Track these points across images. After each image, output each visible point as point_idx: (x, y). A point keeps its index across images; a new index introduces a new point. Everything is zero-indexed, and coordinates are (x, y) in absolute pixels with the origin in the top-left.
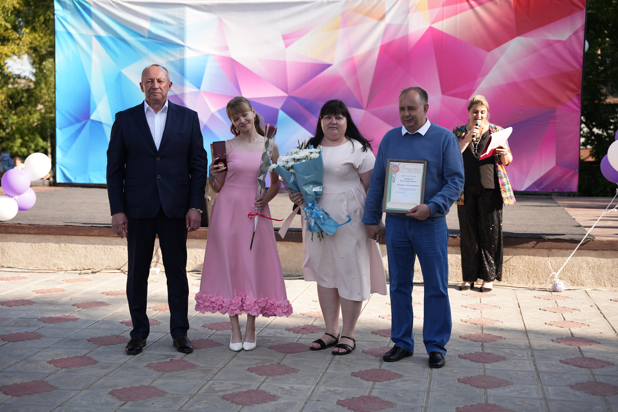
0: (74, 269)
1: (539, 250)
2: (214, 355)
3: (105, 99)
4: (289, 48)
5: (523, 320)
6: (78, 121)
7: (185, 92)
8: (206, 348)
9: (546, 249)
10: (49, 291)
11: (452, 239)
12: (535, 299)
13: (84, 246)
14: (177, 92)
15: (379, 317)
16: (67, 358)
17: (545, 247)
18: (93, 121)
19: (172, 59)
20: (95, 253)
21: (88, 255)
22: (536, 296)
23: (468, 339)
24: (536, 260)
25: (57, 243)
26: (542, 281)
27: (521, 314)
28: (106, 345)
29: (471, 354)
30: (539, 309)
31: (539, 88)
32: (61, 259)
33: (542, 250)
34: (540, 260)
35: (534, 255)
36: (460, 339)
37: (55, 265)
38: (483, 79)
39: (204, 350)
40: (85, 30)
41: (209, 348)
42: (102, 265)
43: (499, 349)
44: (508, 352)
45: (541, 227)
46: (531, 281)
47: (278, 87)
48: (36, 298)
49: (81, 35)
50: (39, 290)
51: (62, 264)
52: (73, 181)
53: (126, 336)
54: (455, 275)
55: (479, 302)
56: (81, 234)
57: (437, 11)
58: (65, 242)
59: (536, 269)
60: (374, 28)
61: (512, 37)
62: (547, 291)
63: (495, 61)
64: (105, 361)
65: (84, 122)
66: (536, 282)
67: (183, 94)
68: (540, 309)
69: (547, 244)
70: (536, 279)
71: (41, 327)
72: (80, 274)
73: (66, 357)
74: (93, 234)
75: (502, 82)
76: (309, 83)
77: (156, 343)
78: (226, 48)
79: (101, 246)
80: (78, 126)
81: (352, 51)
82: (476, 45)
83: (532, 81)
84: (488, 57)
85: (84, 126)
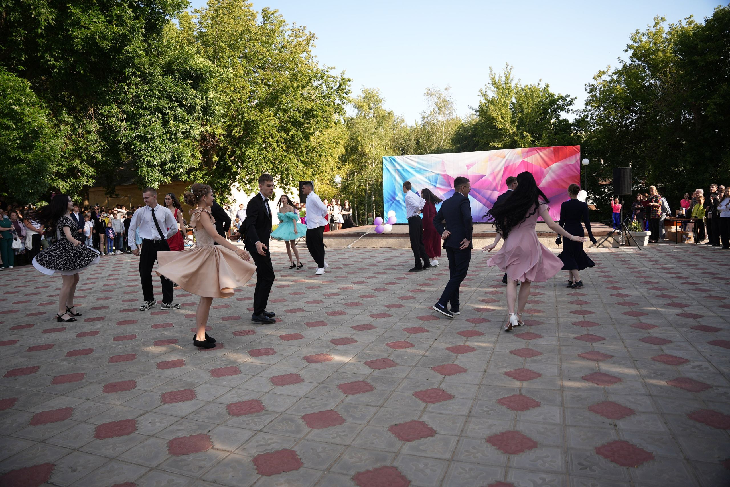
4: (469, 170)
6: (391, 200)
18: (397, 200)
31: (565, 181)
40: (392, 167)
49: (392, 169)
57: (524, 154)
60: (501, 161)
61: (553, 163)
63: (548, 172)
75: (550, 180)
76: (477, 182)
78: (445, 171)
80: (391, 202)
81: (493, 170)
82: (540, 166)
83: (562, 179)
84: (545, 170)
85: (393, 202)
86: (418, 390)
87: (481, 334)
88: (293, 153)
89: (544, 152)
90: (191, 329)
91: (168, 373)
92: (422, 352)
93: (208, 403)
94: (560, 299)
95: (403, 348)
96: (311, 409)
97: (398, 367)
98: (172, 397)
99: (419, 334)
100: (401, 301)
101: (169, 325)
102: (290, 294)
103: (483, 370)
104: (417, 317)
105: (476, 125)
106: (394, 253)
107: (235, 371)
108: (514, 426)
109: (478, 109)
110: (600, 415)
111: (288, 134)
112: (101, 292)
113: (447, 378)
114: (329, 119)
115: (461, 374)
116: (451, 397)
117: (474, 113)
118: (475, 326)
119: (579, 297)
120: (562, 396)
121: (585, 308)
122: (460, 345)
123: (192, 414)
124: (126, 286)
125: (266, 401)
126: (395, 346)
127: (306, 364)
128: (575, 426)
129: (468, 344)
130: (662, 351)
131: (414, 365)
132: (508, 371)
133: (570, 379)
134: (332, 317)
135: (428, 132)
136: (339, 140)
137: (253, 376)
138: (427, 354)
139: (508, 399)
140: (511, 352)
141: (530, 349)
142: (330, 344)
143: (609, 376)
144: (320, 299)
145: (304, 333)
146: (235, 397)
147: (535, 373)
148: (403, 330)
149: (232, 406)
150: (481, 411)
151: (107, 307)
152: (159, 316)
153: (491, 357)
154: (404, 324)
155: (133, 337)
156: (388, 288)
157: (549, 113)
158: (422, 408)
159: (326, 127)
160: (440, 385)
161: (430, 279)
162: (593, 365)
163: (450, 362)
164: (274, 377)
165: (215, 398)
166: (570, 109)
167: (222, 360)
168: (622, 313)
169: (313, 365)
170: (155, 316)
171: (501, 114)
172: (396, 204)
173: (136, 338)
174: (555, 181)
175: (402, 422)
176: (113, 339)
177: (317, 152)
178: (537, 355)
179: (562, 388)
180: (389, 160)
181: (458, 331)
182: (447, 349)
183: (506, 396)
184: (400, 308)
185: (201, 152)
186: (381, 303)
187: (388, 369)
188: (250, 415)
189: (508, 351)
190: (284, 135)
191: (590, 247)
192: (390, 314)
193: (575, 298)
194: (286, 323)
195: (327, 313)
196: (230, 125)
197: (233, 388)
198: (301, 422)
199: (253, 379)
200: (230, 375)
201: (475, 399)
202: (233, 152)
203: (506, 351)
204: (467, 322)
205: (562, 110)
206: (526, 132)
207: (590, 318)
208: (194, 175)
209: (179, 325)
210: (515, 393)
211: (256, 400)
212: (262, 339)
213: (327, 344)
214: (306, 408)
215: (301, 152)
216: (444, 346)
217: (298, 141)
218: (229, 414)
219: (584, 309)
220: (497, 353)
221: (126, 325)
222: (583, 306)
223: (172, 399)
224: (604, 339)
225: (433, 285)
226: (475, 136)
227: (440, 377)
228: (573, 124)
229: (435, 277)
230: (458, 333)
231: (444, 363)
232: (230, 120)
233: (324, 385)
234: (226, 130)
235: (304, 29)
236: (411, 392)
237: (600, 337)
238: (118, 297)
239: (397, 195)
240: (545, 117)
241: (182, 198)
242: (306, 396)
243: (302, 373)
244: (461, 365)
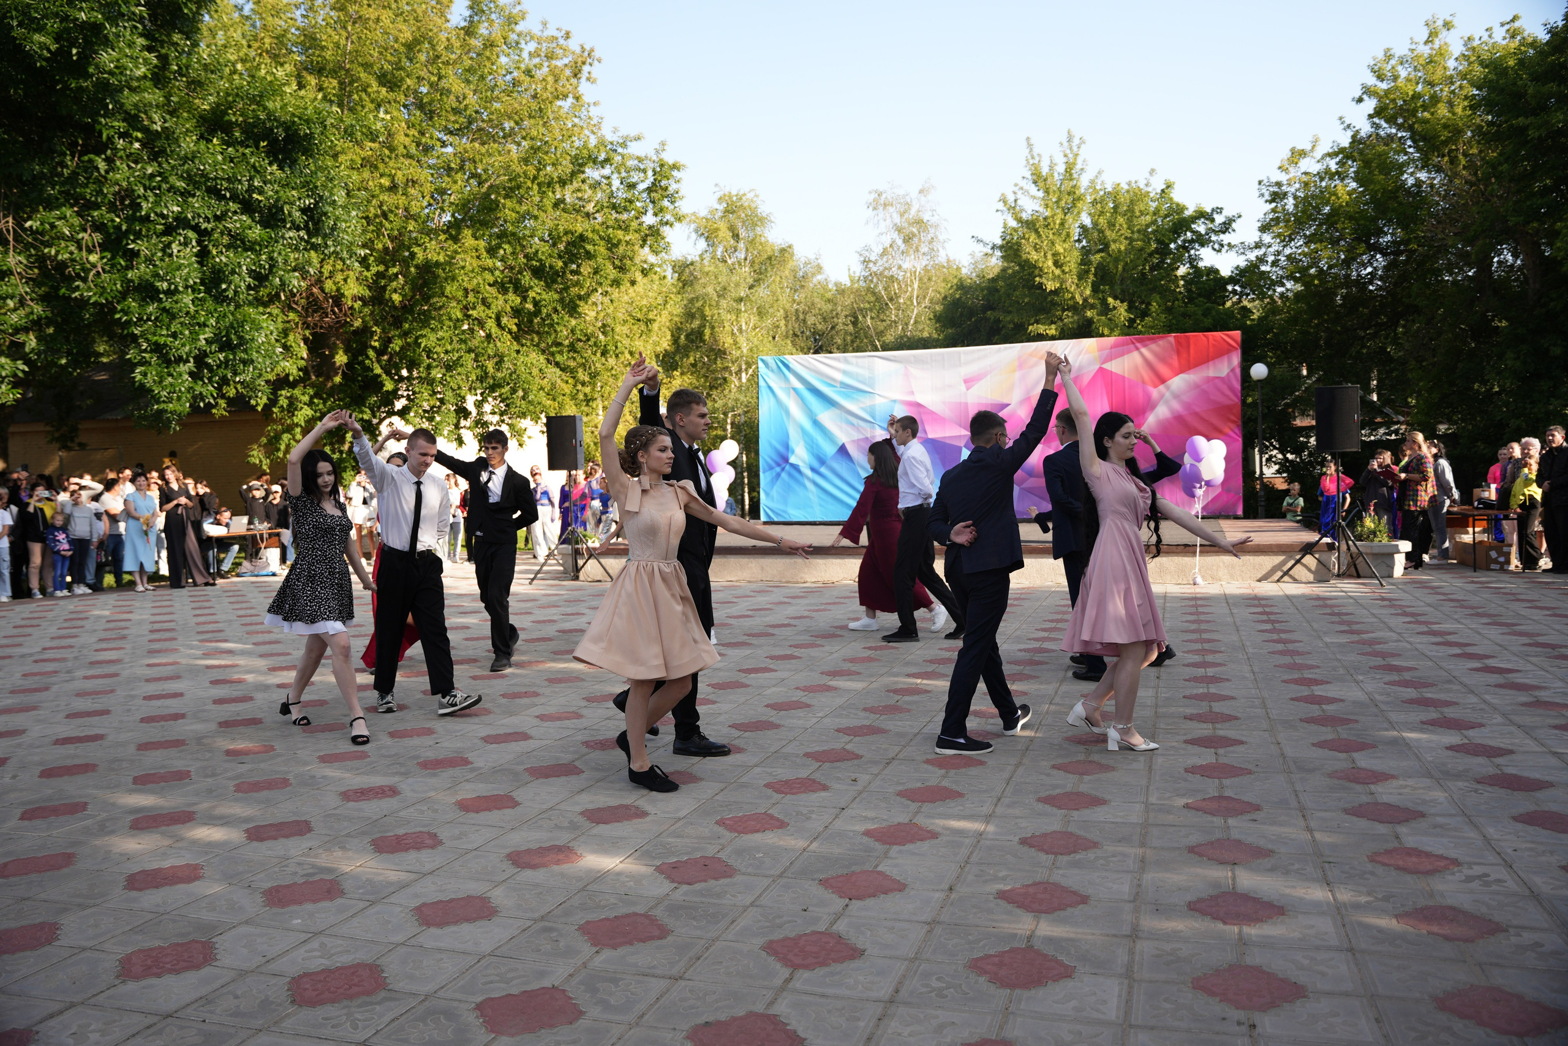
4: (970, 392)
6: (779, 465)
18: (792, 465)
19: (863, 406)
31: (1203, 419)
38: (1151, 413)
40: (783, 385)
47: (960, 426)
49: (781, 388)
52: (776, 519)
57: (1106, 352)
61: (1176, 374)
63: (1161, 396)
65: (784, 466)
69: (1191, 549)
75: (1168, 416)
78: (912, 393)
80: (778, 469)
81: (1028, 392)
82: (1144, 382)
83: (1196, 414)
84: (1155, 393)
85: (783, 469)
86: (778, 935)
87: (960, 795)
88: (537, 345)
89: (1153, 346)
90: (237, 785)
91: (151, 899)
92: (801, 844)
93: (243, 974)
94: (1164, 710)
95: (757, 831)
96: (502, 985)
97: (738, 878)
98: (149, 962)
99: (803, 796)
100: (774, 712)
101: (182, 776)
102: (504, 696)
103: (947, 887)
104: (807, 755)
105: (993, 280)
106: (777, 596)
107: (329, 891)
108: (1001, 1028)
109: (999, 242)
110: (1218, 999)
111: (524, 299)
112: (12, 692)
113: (856, 904)
114: (628, 262)
115: (891, 895)
116: (855, 953)
117: (990, 252)
118: (944, 777)
119: (1213, 704)
120: (1131, 952)
121: (1225, 731)
122: (899, 824)
123: (196, 1005)
124: (86, 678)
125: (392, 967)
126: (741, 825)
127: (513, 870)
128: (1152, 1028)
129: (921, 820)
130: (1397, 838)
131: (778, 872)
132: (1009, 888)
133: (1160, 909)
134: (598, 752)
135: (878, 299)
136: (651, 316)
137: (373, 903)
138: (814, 846)
139: (996, 960)
140: (1024, 842)
141: (1071, 834)
142: (581, 820)
143: (1256, 900)
144: (574, 709)
145: (518, 795)
146: (315, 957)
147: (1074, 893)
148: (767, 786)
149: (305, 980)
150: (924, 990)
151: (23, 732)
152: (158, 753)
153: (972, 853)
154: (769, 770)
155: (76, 808)
156: (748, 682)
157: (1170, 252)
158: (778, 982)
159: (616, 283)
160: (832, 924)
161: (853, 660)
162: (1220, 874)
163: (868, 867)
164: (424, 905)
165: (264, 960)
166: (1225, 242)
167: (299, 864)
168: (1314, 745)
169: (528, 874)
170: (147, 753)
171: (1053, 255)
172: (790, 475)
173: (85, 809)
174: (1178, 419)
175: (723, 1017)
176: (19, 815)
177: (595, 343)
178: (1085, 849)
179: (1135, 935)
180: (774, 366)
181: (901, 788)
182: (867, 833)
183: (992, 952)
184: (769, 732)
185: (306, 340)
186: (721, 719)
187: (712, 883)
188: (345, 1003)
189: (1017, 839)
190: (514, 299)
191: (1259, 581)
192: (742, 746)
193: (1202, 708)
194: (480, 768)
195: (586, 744)
196: (379, 275)
197: (315, 934)
198: (472, 1019)
199: (372, 910)
200: (315, 901)
201: (912, 960)
202: (387, 341)
203: (1011, 838)
204: (926, 766)
205: (1202, 245)
206: (1115, 298)
207: (1232, 756)
208: (287, 398)
209: (207, 776)
210: (1016, 945)
211: (367, 965)
212: (411, 810)
213: (571, 822)
214: (491, 982)
215: (560, 344)
216: (860, 828)
217: (549, 315)
218: (293, 1002)
219: (1221, 733)
220: (988, 842)
221: (66, 778)
222: (1218, 726)
223: (150, 968)
224: (1258, 808)
225: (859, 673)
226: (992, 308)
227: (839, 903)
228: (1232, 280)
229: (869, 653)
230: (900, 794)
231: (854, 868)
232: (380, 261)
233: (547, 924)
234: (368, 287)
235: (567, 36)
236: (760, 941)
237: (1248, 803)
238: (58, 706)
239: (793, 452)
240: (1163, 261)
241: (255, 453)
242: (497, 953)
243: (498, 896)
244: (894, 873)
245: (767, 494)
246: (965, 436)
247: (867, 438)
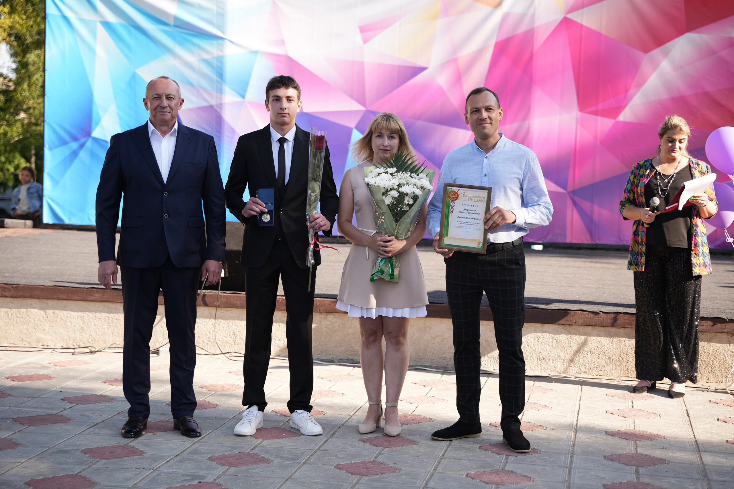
0: (65, 346)
1: (716, 334)
2: (259, 477)
3: (113, 108)
4: (367, 44)
5: (694, 435)
6: (75, 139)
7: (223, 102)
8: (248, 465)
9: (727, 333)
10: (30, 378)
11: (593, 315)
12: (711, 404)
13: (81, 314)
14: (213, 103)
15: (490, 424)
16: (53, 477)
17: (725, 331)
18: (96, 140)
19: (206, 56)
20: (95, 325)
21: (85, 328)
22: (711, 400)
23: (616, 461)
24: (712, 349)
25: (42, 309)
26: (720, 379)
27: (691, 427)
28: (109, 459)
29: (621, 483)
30: (716, 420)
31: (717, 104)
32: (48, 332)
33: (721, 334)
34: (718, 348)
35: (709, 341)
36: (605, 461)
37: (38, 341)
38: (638, 91)
39: (244, 468)
40: (87, 14)
41: (253, 466)
42: (105, 341)
43: (660, 478)
44: (674, 482)
45: (719, 301)
46: (705, 378)
47: (352, 97)
48: (12, 388)
49: (82, 20)
50: (15, 377)
51: (49, 339)
52: (67, 221)
53: (136, 447)
54: (596, 366)
55: (630, 407)
56: (76, 298)
58: (53, 308)
59: (711, 361)
60: (487, 17)
61: (680, 33)
62: (727, 393)
63: (655, 65)
64: (106, 483)
65: (82, 140)
66: (712, 379)
67: (221, 104)
68: (718, 420)
69: (727, 326)
70: (711, 375)
71: (17, 431)
72: (73, 354)
73: (51, 476)
74: (93, 298)
75: (664, 95)
76: (395, 92)
77: (178, 457)
78: (282, 43)
79: (104, 314)
80: (74, 145)
81: (455, 49)
82: (629, 44)
83: (707, 94)
84: (645, 59)
85: (82, 146)
172: (92, 155)
239: (97, 120)
245: (55, 182)
246: (357, 112)
247: (211, 107)
